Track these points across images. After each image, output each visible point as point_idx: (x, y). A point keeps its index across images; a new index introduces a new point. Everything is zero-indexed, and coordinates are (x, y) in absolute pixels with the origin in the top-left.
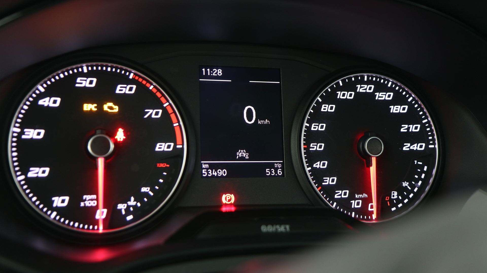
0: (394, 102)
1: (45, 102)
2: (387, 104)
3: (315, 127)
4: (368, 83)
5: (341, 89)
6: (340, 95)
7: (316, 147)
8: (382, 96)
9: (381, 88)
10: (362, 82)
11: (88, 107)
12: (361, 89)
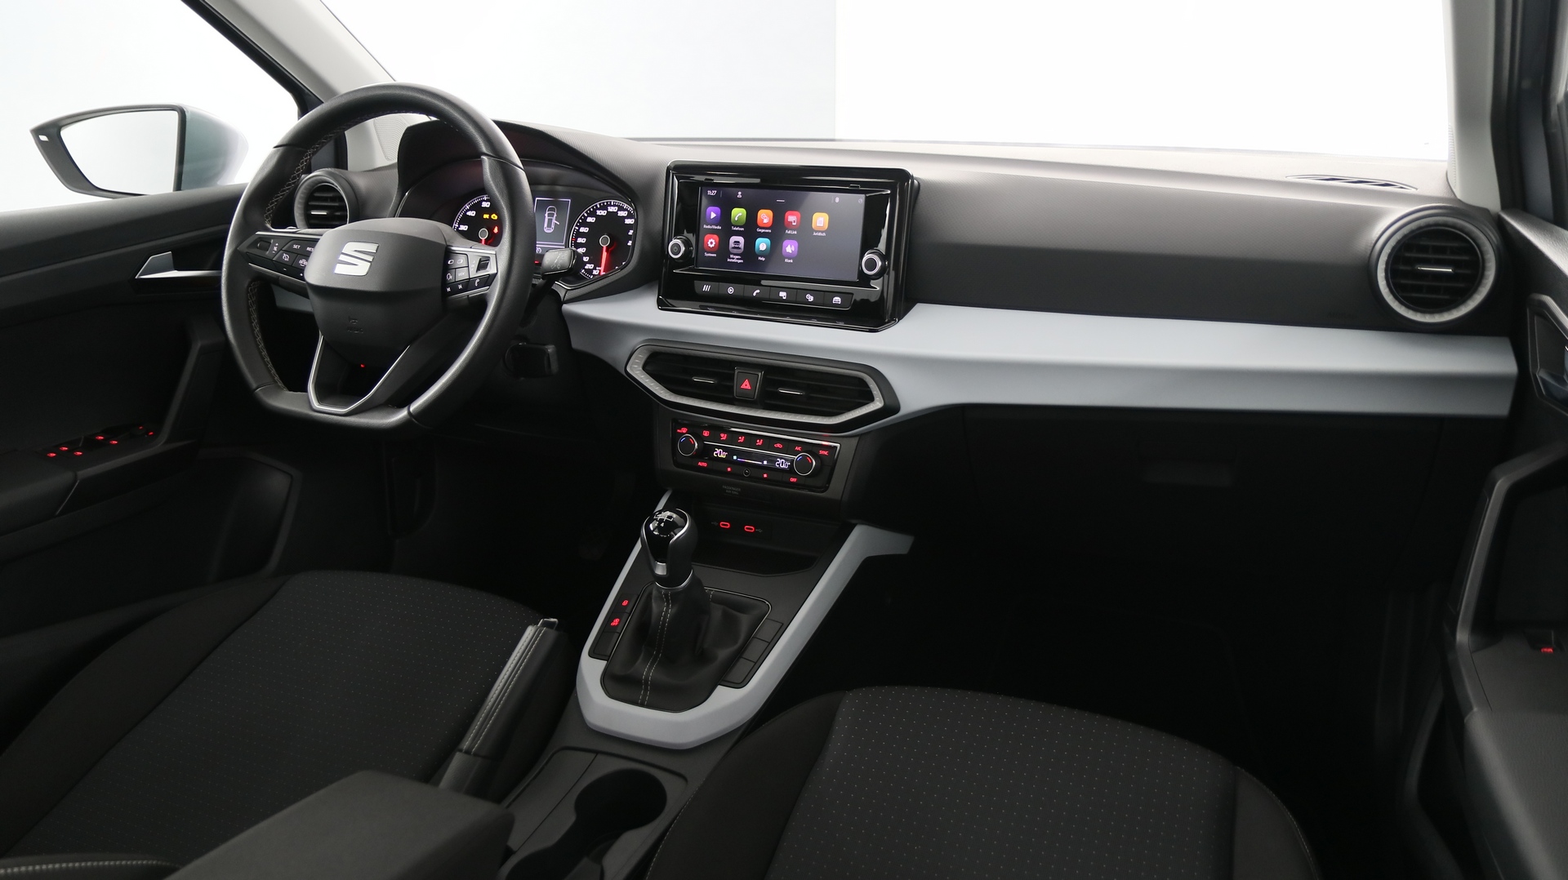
0: (628, 217)
1: (469, 213)
2: (624, 218)
3: (583, 230)
4: (614, 206)
5: (599, 209)
6: (598, 212)
7: (580, 240)
8: (621, 214)
9: (621, 209)
10: (611, 205)
11: (486, 216)
12: (611, 209)
